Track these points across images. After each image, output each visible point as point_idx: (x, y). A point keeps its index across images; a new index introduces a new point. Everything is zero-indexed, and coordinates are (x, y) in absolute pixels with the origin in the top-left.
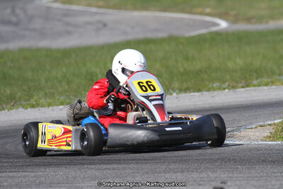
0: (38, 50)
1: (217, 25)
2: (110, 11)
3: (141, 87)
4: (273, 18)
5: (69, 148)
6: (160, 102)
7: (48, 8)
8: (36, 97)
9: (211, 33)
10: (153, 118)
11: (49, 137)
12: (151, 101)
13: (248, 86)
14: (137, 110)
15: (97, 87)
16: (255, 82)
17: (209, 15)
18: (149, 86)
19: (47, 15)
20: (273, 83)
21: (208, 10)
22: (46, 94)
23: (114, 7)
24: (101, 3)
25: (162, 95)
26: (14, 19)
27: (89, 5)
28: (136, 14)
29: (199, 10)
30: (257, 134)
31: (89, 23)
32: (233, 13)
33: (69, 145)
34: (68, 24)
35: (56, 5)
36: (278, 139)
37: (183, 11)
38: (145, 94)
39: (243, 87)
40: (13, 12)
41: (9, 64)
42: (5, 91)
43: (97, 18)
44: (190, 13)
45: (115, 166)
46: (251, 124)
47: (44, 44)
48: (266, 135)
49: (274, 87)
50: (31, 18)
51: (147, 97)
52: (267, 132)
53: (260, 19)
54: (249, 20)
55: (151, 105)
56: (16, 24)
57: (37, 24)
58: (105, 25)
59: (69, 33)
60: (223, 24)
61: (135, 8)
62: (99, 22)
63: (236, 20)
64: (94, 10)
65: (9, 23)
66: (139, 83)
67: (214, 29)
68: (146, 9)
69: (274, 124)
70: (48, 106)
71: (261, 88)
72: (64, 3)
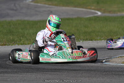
0: (24, 21)
1: (97, 13)
2: (54, 7)
7: (29, 4)
9: (94, 17)
17: (93, 9)
19: (28, 7)
21: (93, 8)
22: (27, 39)
23: (55, 5)
24: (50, 3)
26: (15, 8)
27: (45, 4)
28: (64, 8)
29: (89, 7)
31: (45, 11)
32: (103, 9)
34: (36, 11)
35: (32, 3)
37: (83, 8)
41: (12, 26)
42: (10, 38)
43: (48, 9)
44: (86, 8)
46: (116, 56)
47: (26, 18)
48: (123, 61)
50: (22, 8)
53: (114, 12)
54: (110, 12)
56: (16, 10)
57: (24, 11)
58: (51, 12)
59: (37, 15)
60: (99, 13)
61: (63, 6)
63: (104, 12)
64: (47, 6)
65: (13, 10)
67: (96, 15)
68: (68, 6)
70: (28, 44)
72: (35, 3)
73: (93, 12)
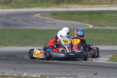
0: (35, 29)
1: (90, 26)
2: (56, 20)
3: (64, 41)
4: (106, 26)
5: (42, 57)
6: (69, 46)
7: (38, 17)
8: (35, 43)
9: (88, 29)
10: (66, 51)
11: (36, 54)
12: (66, 45)
13: (100, 45)
14: (62, 48)
15: (52, 40)
16: (102, 44)
18: (66, 41)
19: (38, 19)
20: (108, 45)
21: (86, 22)
22: (38, 43)
23: (58, 19)
24: (54, 17)
25: (70, 44)
26: (27, 20)
27: (50, 18)
28: (65, 21)
29: (84, 22)
30: (105, 59)
31: (50, 23)
32: (94, 23)
33: (41, 57)
34: (44, 23)
35: (40, 17)
36: (111, 61)
37: (79, 22)
38: (65, 43)
39: (98, 45)
40: (27, 17)
41: (27, 33)
42: (26, 41)
43: (53, 21)
44: (81, 22)
45: (62, 65)
46: (102, 56)
47: (36, 28)
48: (107, 60)
49: (108, 46)
50: (33, 20)
51: (65, 44)
52: (108, 59)
53: (103, 26)
54: (99, 26)
55: (66, 47)
56: (28, 22)
57: (34, 22)
58: (55, 24)
59: (44, 25)
60: (91, 26)
61: (64, 20)
62: (53, 23)
63: (95, 25)
64: (52, 19)
65: (26, 21)
66: (63, 40)
67: (88, 27)
68: (68, 20)
69: (110, 57)
70: (39, 46)
71: (104, 46)
72: (43, 16)
73: (86, 25)
